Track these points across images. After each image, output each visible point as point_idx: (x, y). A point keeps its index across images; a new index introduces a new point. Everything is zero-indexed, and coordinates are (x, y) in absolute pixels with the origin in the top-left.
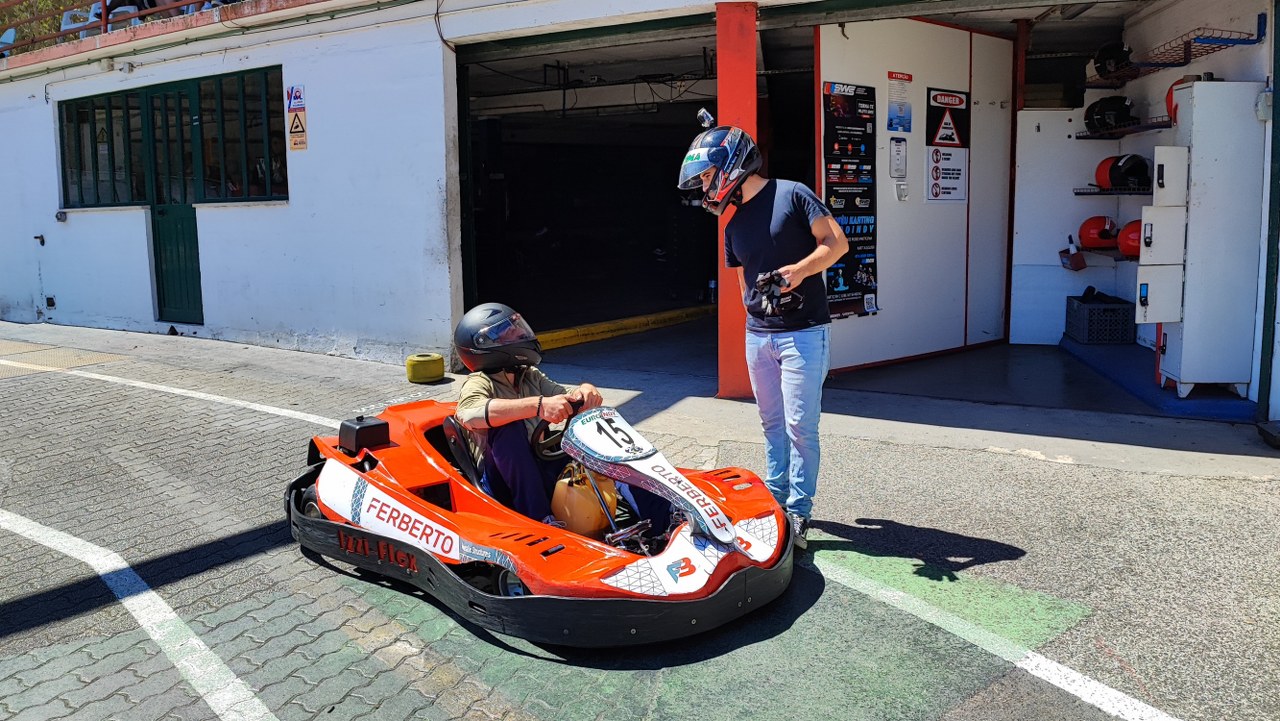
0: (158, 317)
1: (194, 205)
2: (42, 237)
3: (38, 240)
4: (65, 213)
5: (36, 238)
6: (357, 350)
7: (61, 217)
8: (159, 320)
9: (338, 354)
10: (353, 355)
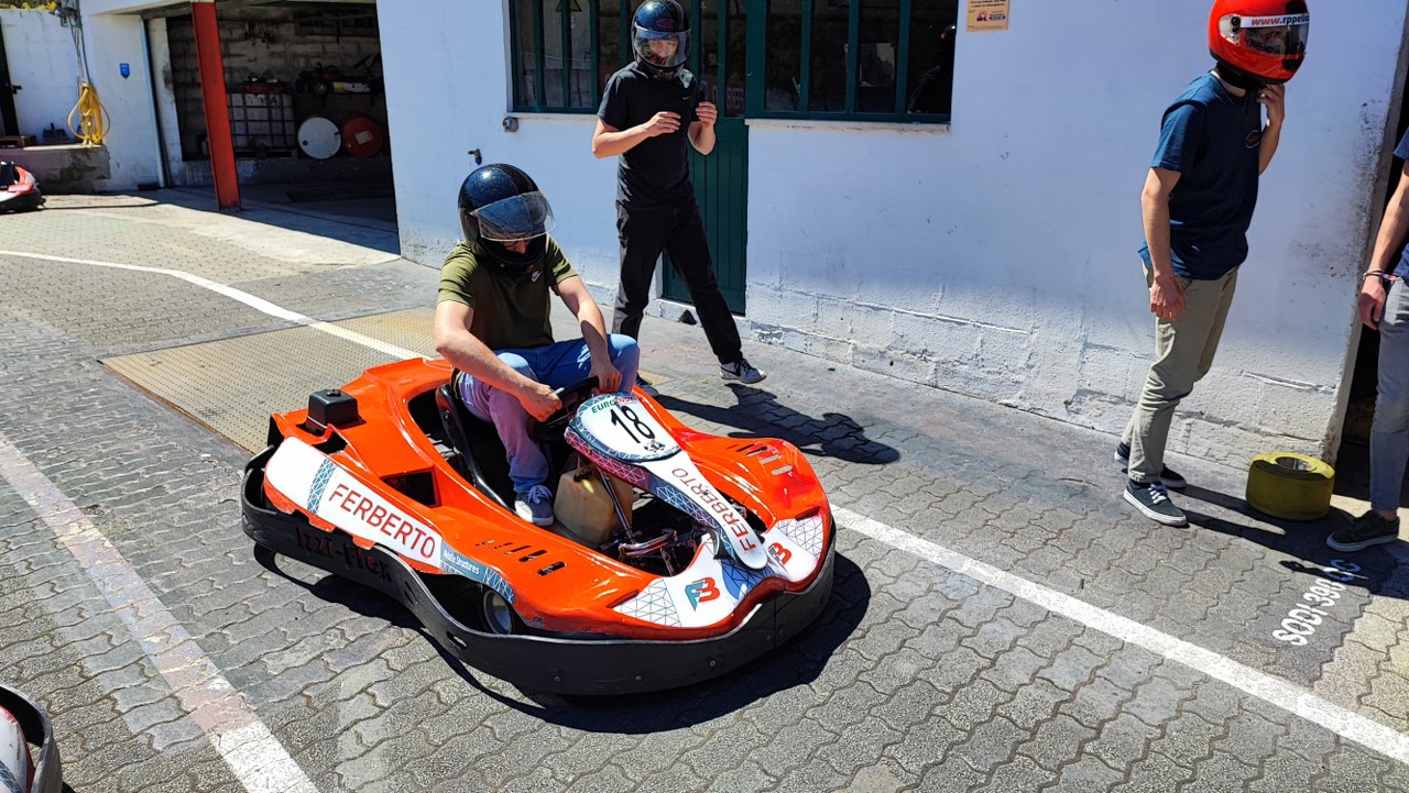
0: (661, 294)
1: (747, 122)
2: (478, 151)
3: (473, 156)
4: (516, 119)
5: (471, 153)
6: (1073, 407)
7: (511, 125)
8: (663, 297)
9: (1027, 405)
10: (1061, 412)
